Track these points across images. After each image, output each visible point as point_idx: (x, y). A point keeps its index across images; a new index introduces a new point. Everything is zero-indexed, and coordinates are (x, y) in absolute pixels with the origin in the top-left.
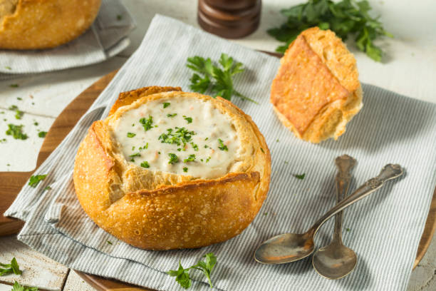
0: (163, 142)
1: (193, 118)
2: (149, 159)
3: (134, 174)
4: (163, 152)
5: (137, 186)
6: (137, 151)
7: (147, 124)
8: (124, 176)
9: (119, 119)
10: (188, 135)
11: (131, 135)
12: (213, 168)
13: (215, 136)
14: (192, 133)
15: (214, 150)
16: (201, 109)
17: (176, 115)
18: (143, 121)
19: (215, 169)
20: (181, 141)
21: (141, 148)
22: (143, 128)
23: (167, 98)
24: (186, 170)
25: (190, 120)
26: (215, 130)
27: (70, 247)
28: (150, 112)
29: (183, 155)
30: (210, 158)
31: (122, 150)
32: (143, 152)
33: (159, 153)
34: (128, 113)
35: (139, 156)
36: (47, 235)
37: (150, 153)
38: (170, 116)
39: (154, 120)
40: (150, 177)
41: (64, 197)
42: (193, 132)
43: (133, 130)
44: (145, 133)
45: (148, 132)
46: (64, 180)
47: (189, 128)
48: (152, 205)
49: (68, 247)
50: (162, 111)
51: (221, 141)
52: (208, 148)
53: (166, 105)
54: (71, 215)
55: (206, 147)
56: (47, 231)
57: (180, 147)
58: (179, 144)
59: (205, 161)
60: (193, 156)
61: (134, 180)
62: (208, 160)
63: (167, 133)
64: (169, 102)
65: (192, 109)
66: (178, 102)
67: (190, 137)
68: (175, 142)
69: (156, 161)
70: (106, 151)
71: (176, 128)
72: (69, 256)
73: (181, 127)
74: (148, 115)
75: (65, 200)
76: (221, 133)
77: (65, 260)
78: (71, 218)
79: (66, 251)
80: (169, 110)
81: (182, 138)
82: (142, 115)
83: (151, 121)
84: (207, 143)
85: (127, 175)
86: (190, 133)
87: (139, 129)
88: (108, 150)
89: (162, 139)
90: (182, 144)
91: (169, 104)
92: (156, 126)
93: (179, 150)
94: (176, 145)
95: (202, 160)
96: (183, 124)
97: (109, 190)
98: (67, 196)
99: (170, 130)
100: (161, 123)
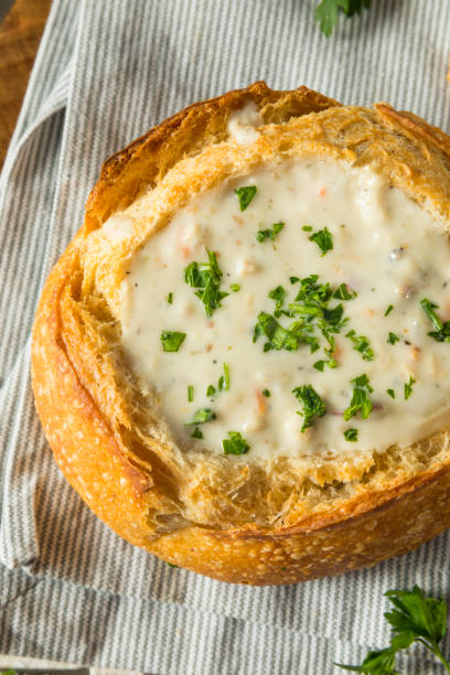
0: (267, 348)
1: (334, 230)
2: (243, 423)
3: (214, 492)
4: (276, 390)
5: (228, 514)
6: (202, 401)
7: (209, 285)
8: (185, 497)
9: (124, 286)
10: (333, 304)
11: (174, 340)
12: (427, 414)
13: (411, 290)
14: (343, 293)
15: (417, 350)
16: (348, 193)
17: (281, 226)
18: (194, 276)
19: (434, 416)
20: (318, 333)
21: (211, 391)
22: (201, 306)
23: (245, 172)
24: (352, 435)
25: (324, 242)
26: (405, 268)
27: (83, 611)
28: (205, 235)
29: (334, 385)
30: (412, 381)
31: (161, 413)
32: (222, 402)
33: (267, 393)
34: (145, 253)
35: (213, 417)
36: (19, 600)
37: (240, 400)
38: (265, 235)
39: (225, 265)
40: (258, 481)
41: (31, 449)
42: (344, 286)
43: (175, 318)
44: (211, 325)
45: (219, 315)
46: (18, 389)
47: (329, 271)
48: (277, 551)
49: (78, 612)
50: (240, 222)
51: (430, 307)
52: (399, 345)
53: (247, 196)
54: (61, 512)
55: (393, 339)
56: (14, 588)
57: (321, 355)
58: (315, 347)
59: (400, 392)
60: (362, 381)
61: (216, 505)
62: (408, 389)
63: (271, 307)
64: (251, 182)
65: (323, 193)
66: (277, 177)
67: (340, 310)
68: (302, 340)
69: (265, 425)
70: (117, 435)
71: (293, 280)
72: (87, 641)
73: (304, 274)
74: (203, 250)
75: (34, 456)
76: (426, 274)
77: (81, 653)
78: (64, 519)
79: (76, 630)
80: (258, 216)
81: (317, 321)
82: (187, 253)
83: (217, 274)
84: (392, 325)
85: (195, 497)
86: (338, 296)
87: (191, 311)
88: (122, 428)
89: (263, 339)
90: (324, 344)
91: (254, 189)
92: (237, 289)
93: (319, 366)
94: (308, 349)
95: (391, 392)
96: (309, 262)
97: (151, 525)
98: (36, 444)
99: (278, 293)
100: (247, 273)
